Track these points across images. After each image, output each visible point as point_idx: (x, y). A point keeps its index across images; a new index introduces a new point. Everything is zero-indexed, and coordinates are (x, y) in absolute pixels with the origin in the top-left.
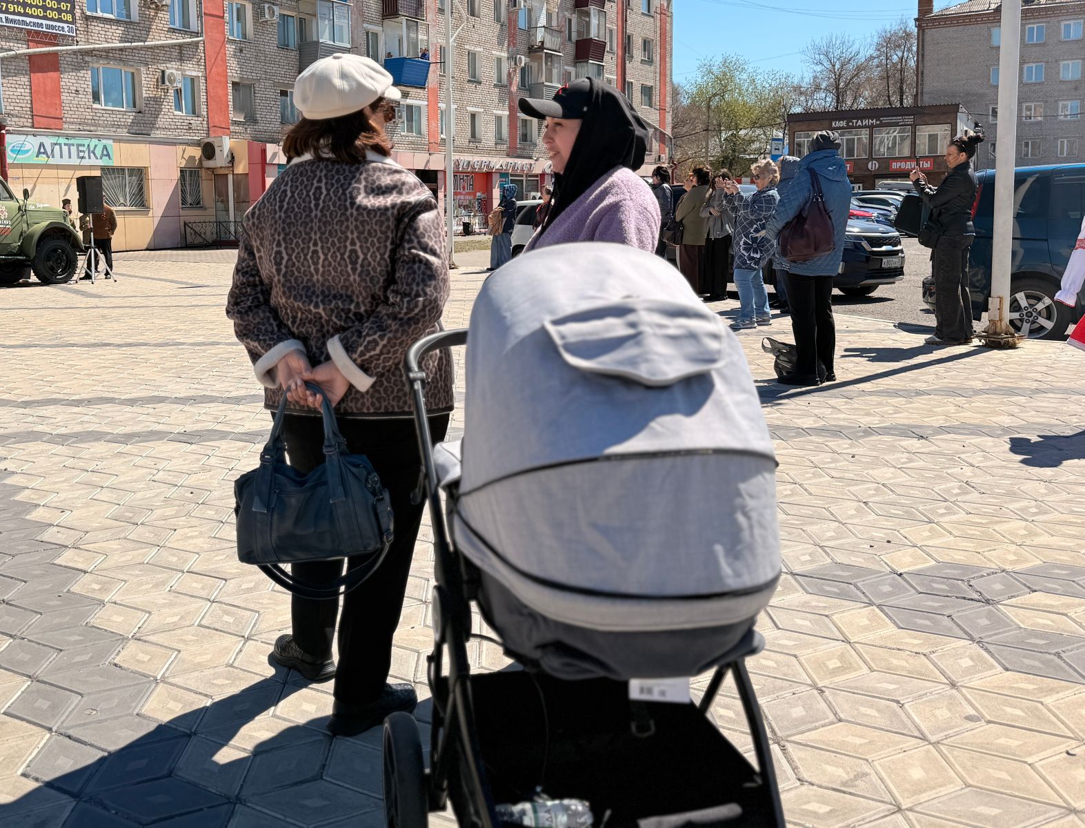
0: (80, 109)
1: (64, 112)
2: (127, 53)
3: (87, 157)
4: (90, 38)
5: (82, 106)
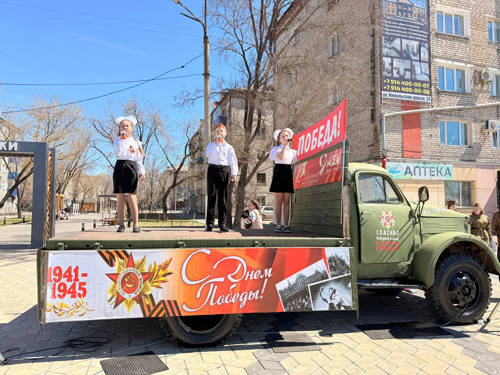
0: (432, 146)
1: (422, 148)
2: (463, 112)
3: (436, 175)
4: (440, 103)
5: (434, 144)
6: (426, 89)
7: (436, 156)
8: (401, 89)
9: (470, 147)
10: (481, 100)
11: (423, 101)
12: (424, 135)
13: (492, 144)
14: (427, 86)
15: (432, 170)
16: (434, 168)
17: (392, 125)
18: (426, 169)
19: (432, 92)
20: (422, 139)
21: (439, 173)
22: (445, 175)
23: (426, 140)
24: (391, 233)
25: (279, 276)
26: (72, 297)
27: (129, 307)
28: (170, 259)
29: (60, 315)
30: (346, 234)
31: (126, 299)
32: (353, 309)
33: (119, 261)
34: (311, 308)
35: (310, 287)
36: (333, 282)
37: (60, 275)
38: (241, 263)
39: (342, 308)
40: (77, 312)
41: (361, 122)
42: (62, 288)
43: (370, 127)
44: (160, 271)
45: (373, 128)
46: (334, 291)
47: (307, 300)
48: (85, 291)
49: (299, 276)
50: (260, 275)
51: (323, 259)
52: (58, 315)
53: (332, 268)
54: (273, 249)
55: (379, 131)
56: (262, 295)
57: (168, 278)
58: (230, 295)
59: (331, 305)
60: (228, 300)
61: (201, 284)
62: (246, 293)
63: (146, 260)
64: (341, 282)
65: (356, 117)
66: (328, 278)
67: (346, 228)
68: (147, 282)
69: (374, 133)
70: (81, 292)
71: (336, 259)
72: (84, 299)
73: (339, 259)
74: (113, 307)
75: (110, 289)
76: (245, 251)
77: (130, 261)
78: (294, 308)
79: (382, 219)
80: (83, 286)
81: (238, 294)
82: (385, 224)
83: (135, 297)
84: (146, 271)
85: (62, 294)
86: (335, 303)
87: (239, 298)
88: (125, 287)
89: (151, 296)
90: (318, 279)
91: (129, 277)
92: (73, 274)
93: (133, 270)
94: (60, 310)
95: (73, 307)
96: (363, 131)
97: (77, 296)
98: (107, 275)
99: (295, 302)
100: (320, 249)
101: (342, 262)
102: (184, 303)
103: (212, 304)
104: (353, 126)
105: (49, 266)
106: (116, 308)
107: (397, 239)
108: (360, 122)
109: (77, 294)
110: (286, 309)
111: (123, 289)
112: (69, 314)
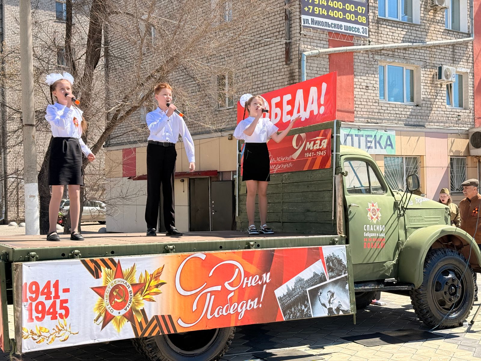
0: (369, 103)
1: (356, 106)
2: (410, 52)
3: (374, 147)
4: (380, 38)
5: (371, 101)
6: (362, 15)
7: (374, 119)
8: (328, 12)
9: (417, 106)
10: (433, 35)
11: (357, 33)
12: (358, 87)
13: (445, 101)
14: (363, 10)
15: (369, 139)
16: (371, 136)
17: (315, 69)
18: (361, 138)
19: (370, 20)
20: (355, 93)
21: (378, 144)
22: (385, 148)
23: (360, 93)
24: (378, 228)
25: (278, 282)
26: (52, 319)
27: (119, 326)
28: (162, 266)
29: (39, 342)
30: (340, 230)
31: (114, 316)
32: (351, 313)
33: (105, 271)
34: (311, 314)
35: (309, 291)
36: (331, 285)
37: (37, 292)
38: (238, 268)
39: (341, 313)
40: (59, 337)
41: (268, 62)
42: (40, 308)
43: (283, 70)
44: (152, 281)
45: (288, 73)
46: (333, 295)
47: (306, 306)
48: (67, 310)
49: (298, 280)
50: (258, 281)
51: (320, 260)
52: (37, 342)
53: (330, 269)
54: (271, 251)
55: (297, 77)
56: (262, 303)
57: (161, 288)
58: (228, 306)
59: (330, 310)
60: (226, 311)
61: (196, 294)
62: (245, 302)
63: (136, 269)
64: (339, 284)
65: (259, 53)
66: (326, 280)
67: (340, 224)
68: (139, 295)
69: (289, 81)
70: (63, 312)
71: (334, 258)
72: (67, 321)
73: (336, 258)
74: (101, 328)
75: (97, 306)
76: (242, 254)
77: (118, 271)
78: (294, 315)
79: (369, 212)
80: (64, 305)
81: (236, 304)
82: (372, 218)
83: (125, 314)
84: (137, 281)
85: (40, 315)
86: (334, 307)
87: (237, 308)
88: (113, 302)
89: (143, 311)
90: (317, 282)
91: (117, 290)
92: (53, 290)
93: (122, 281)
94: (39, 336)
95: (55, 331)
96: (272, 76)
97: (58, 317)
98: (92, 288)
99: (295, 310)
100: (318, 249)
101: (340, 262)
102: (180, 318)
103: (209, 317)
104: (256, 67)
105: (24, 281)
106: (104, 329)
107: (383, 235)
108: (266, 60)
109: (58, 315)
110: (285, 317)
111: (111, 305)
112: (50, 340)
